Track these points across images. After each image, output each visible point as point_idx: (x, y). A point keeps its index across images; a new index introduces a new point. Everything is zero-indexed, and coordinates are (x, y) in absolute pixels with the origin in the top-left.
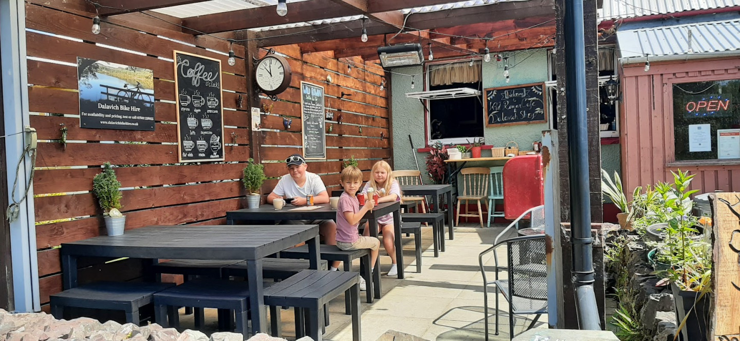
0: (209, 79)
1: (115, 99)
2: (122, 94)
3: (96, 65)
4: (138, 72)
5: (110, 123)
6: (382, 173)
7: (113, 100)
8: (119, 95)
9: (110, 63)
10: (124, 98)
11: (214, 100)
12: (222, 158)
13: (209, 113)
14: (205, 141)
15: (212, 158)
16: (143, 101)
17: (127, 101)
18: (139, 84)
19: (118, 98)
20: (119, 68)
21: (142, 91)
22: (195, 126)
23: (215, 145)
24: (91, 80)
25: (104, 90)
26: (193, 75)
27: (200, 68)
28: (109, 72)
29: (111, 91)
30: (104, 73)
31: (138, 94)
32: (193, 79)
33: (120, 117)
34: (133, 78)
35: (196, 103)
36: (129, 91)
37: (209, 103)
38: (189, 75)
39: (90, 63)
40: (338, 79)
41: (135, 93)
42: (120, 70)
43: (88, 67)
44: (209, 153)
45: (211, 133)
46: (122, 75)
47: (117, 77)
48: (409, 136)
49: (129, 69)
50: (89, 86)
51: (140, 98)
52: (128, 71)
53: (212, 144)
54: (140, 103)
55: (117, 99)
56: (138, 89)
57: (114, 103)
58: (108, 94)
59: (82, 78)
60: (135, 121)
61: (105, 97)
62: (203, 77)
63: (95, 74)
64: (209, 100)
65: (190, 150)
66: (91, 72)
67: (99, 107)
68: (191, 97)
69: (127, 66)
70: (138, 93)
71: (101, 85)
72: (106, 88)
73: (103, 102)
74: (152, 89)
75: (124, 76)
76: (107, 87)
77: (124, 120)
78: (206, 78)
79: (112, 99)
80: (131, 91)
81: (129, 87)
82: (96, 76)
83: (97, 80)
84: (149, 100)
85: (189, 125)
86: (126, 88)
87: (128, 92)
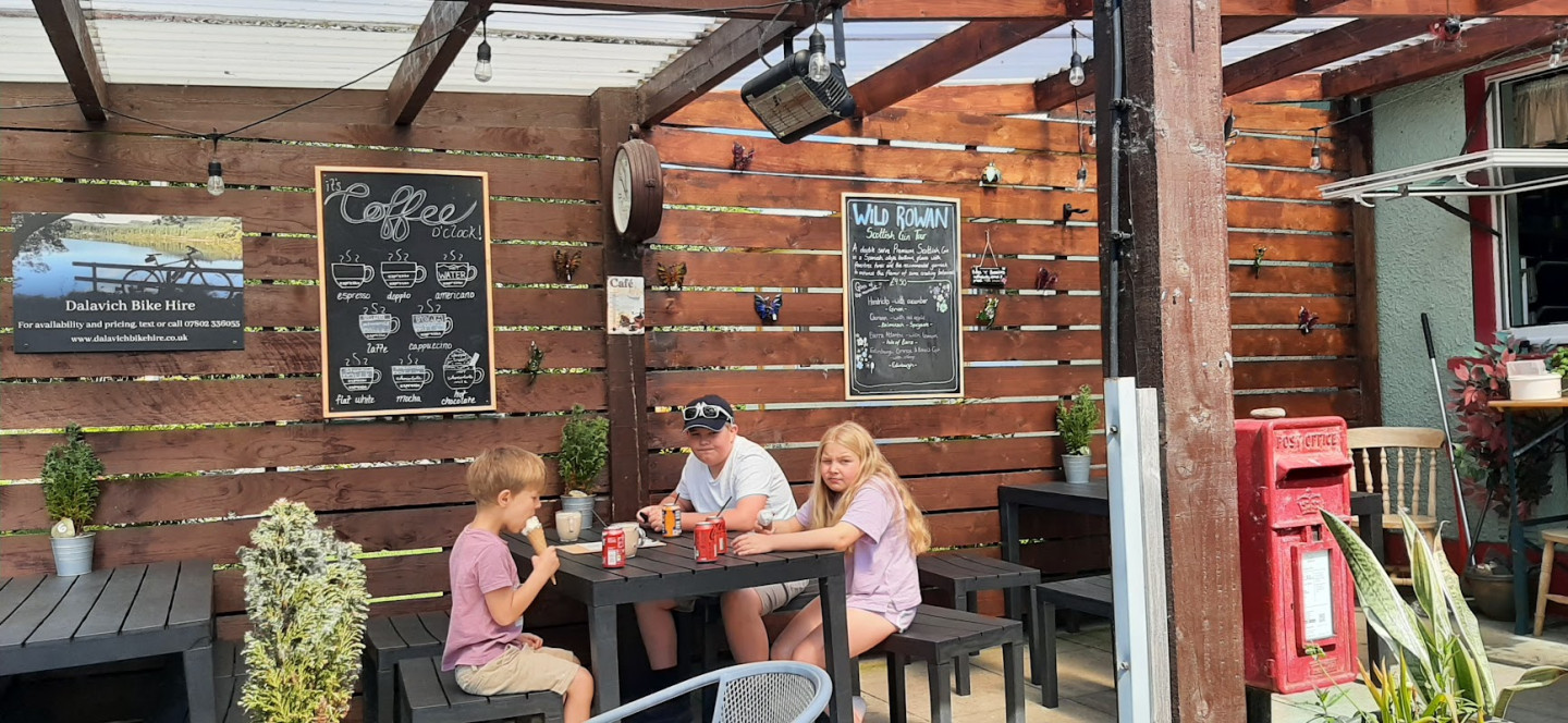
0: (442, 221)
1: (117, 289)
2: (141, 276)
3: (63, 224)
4: (192, 226)
5: (98, 339)
6: (844, 461)
7: (113, 291)
8: (128, 279)
9: (106, 215)
10: (145, 284)
11: (464, 269)
12: (489, 404)
13: (442, 301)
14: (423, 367)
15: (447, 406)
16: (207, 286)
17: (155, 291)
18: (194, 250)
19: (126, 286)
20: (132, 222)
21: (201, 264)
22: (389, 331)
23: (462, 375)
24: (48, 255)
25: (88, 272)
26: (386, 216)
27: (410, 198)
28: (99, 234)
29: (102, 273)
30: (85, 237)
31: (189, 274)
32: (385, 225)
33: (132, 326)
34: (175, 239)
35: (394, 279)
36: (160, 268)
37: (440, 277)
38: (367, 217)
39: (46, 221)
40: (1046, 171)
41: (181, 272)
42: (137, 226)
43: (41, 229)
44: (435, 392)
45: (447, 346)
46: (141, 237)
47: (125, 243)
48: (1424, 318)
49: (163, 221)
50: (42, 268)
51: (197, 280)
52: (161, 227)
53: (450, 373)
54: (198, 293)
55: (122, 288)
56: (192, 262)
57: (113, 298)
58: (94, 280)
59: (22, 254)
60: (177, 332)
61: (88, 287)
62: (423, 218)
63: (60, 241)
64: (443, 270)
65: (364, 388)
66: (48, 238)
67: (68, 309)
68: (377, 268)
69: (156, 217)
70: (191, 270)
71: (75, 264)
72: (90, 269)
73: (78, 297)
74: (236, 259)
75: (148, 238)
76: (94, 266)
77: (143, 332)
78: (435, 218)
79: (109, 289)
80: (166, 269)
81: (161, 260)
82: (62, 246)
83: (64, 255)
84: (226, 283)
85: (364, 331)
86: (152, 264)
87: (157, 272)
